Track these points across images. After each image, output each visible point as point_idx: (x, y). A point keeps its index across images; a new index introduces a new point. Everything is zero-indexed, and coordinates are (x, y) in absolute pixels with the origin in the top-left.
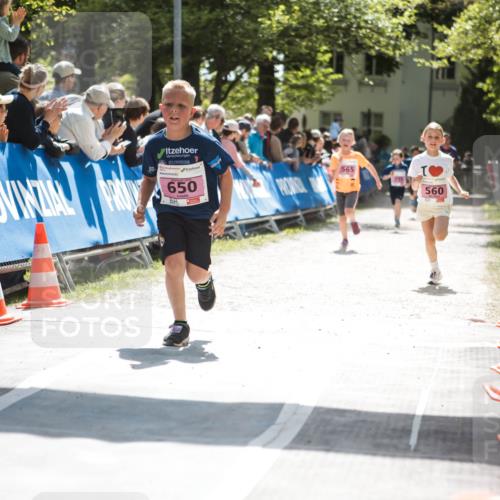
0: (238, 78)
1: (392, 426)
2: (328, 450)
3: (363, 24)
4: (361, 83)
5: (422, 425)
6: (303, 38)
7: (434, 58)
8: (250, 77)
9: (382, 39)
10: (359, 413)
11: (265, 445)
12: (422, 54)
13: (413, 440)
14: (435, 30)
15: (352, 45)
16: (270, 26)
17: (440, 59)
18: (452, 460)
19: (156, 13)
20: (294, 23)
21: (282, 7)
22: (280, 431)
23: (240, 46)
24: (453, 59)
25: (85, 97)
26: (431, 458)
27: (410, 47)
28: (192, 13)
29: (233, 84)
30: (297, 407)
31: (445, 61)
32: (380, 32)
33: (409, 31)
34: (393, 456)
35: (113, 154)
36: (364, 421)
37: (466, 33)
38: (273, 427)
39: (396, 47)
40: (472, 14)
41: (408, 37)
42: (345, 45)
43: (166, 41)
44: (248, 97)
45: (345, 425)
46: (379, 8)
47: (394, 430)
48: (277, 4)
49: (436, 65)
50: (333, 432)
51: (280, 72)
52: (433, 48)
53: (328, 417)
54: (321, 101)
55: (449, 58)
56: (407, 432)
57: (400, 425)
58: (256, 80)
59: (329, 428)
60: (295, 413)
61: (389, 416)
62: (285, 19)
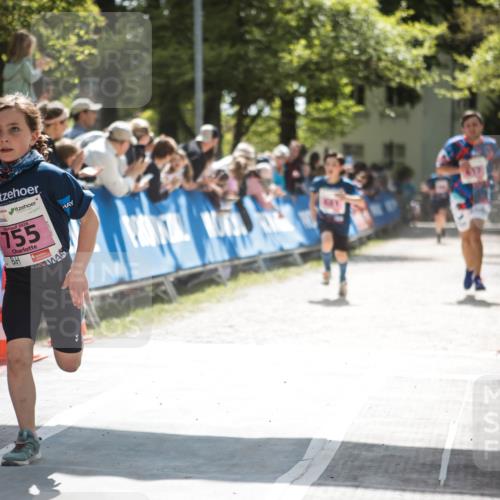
0: (260, 112)
1: (421, 461)
2: (357, 487)
3: (383, 57)
4: (383, 115)
5: (451, 460)
6: (323, 71)
7: (455, 88)
8: (271, 111)
9: (403, 71)
10: (387, 448)
11: (292, 483)
12: (443, 84)
13: (443, 475)
14: (455, 61)
15: (373, 77)
16: (291, 61)
17: (461, 90)
18: (482, 495)
19: (176, 50)
20: (315, 58)
21: (303, 42)
22: (308, 467)
23: (261, 80)
24: (474, 90)
25: (107, 134)
26: (461, 493)
27: (430, 78)
28: (212, 49)
29: (254, 119)
30: (325, 442)
31: (467, 93)
32: (401, 64)
33: (430, 62)
34: (423, 492)
35: (137, 191)
36: (392, 456)
37: (486, 63)
38: (301, 463)
39: (417, 78)
40: (492, 45)
41: (428, 68)
42: (366, 78)
43: (188, 77)
44: (270, 130)
45: (372, 461)
46: (399, 40)
47: (424, 465)
48: (298, 39)
49: (457, 96)
50: (361, 468)
51: (301, 105)
52: (454, 79)
53: (356, 452)
54: (343, 134)
55: (470, 89)
56: (436, 467)
57: (429, 460)
58: (277, 114)
59: (357, 463)
60: (323, 449)
61: (418, 450)
62: (306, 53)
